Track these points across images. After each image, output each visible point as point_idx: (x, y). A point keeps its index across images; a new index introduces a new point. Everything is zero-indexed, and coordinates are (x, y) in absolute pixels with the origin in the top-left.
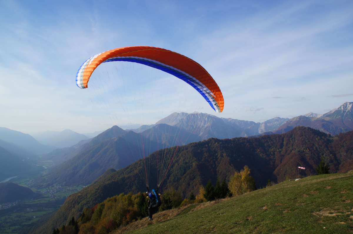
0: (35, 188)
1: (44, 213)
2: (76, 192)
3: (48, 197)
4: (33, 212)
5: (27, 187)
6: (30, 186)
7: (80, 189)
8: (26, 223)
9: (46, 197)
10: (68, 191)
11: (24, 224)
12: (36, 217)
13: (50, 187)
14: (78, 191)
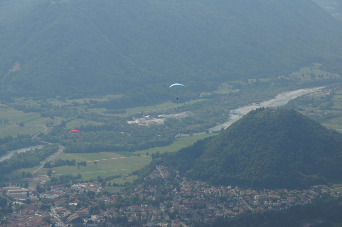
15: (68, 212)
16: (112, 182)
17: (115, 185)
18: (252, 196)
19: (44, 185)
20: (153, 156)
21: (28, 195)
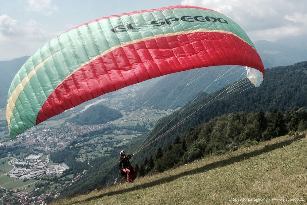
0: (124, 111)
1: (133, 136)
2: (166, 116)
3: (137, 120)
4: (123, 134)
5: (117, 110)
6: (119, 108)
7: (168, 112)
8: (117, 146)
9: (135, 120)
10: (157, 115)
11: (115, 146)
12: (126, 140)
13: (139, 110)
14: (167, 115)
15: (42, 137)
16: (54, 128)
17: (55, 129)
18: (92, 127)
19: (35, 131)
20: (65, 120)
21: (30, 134)
